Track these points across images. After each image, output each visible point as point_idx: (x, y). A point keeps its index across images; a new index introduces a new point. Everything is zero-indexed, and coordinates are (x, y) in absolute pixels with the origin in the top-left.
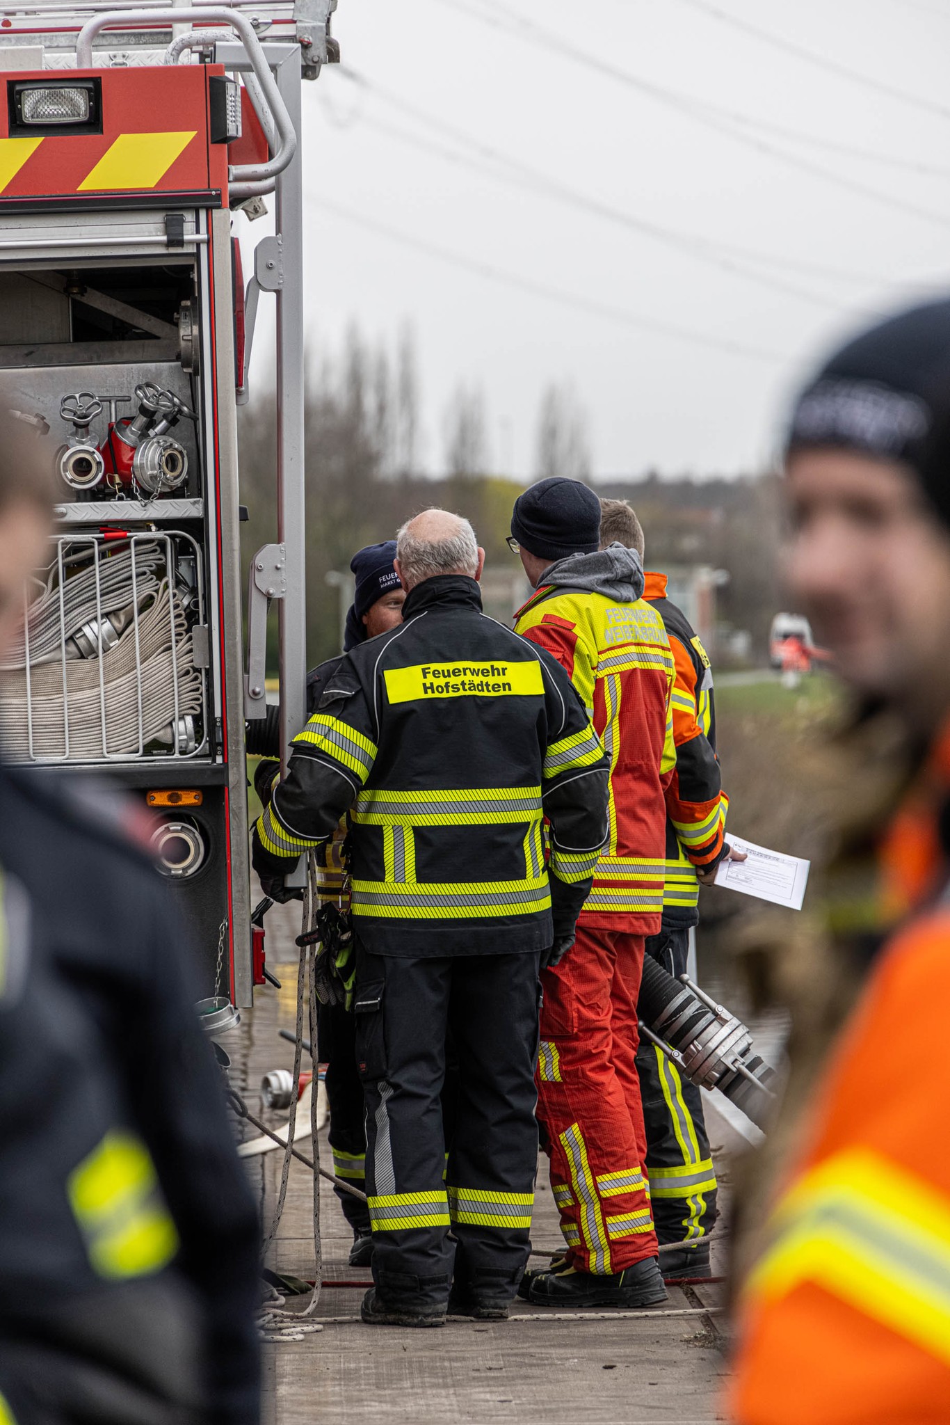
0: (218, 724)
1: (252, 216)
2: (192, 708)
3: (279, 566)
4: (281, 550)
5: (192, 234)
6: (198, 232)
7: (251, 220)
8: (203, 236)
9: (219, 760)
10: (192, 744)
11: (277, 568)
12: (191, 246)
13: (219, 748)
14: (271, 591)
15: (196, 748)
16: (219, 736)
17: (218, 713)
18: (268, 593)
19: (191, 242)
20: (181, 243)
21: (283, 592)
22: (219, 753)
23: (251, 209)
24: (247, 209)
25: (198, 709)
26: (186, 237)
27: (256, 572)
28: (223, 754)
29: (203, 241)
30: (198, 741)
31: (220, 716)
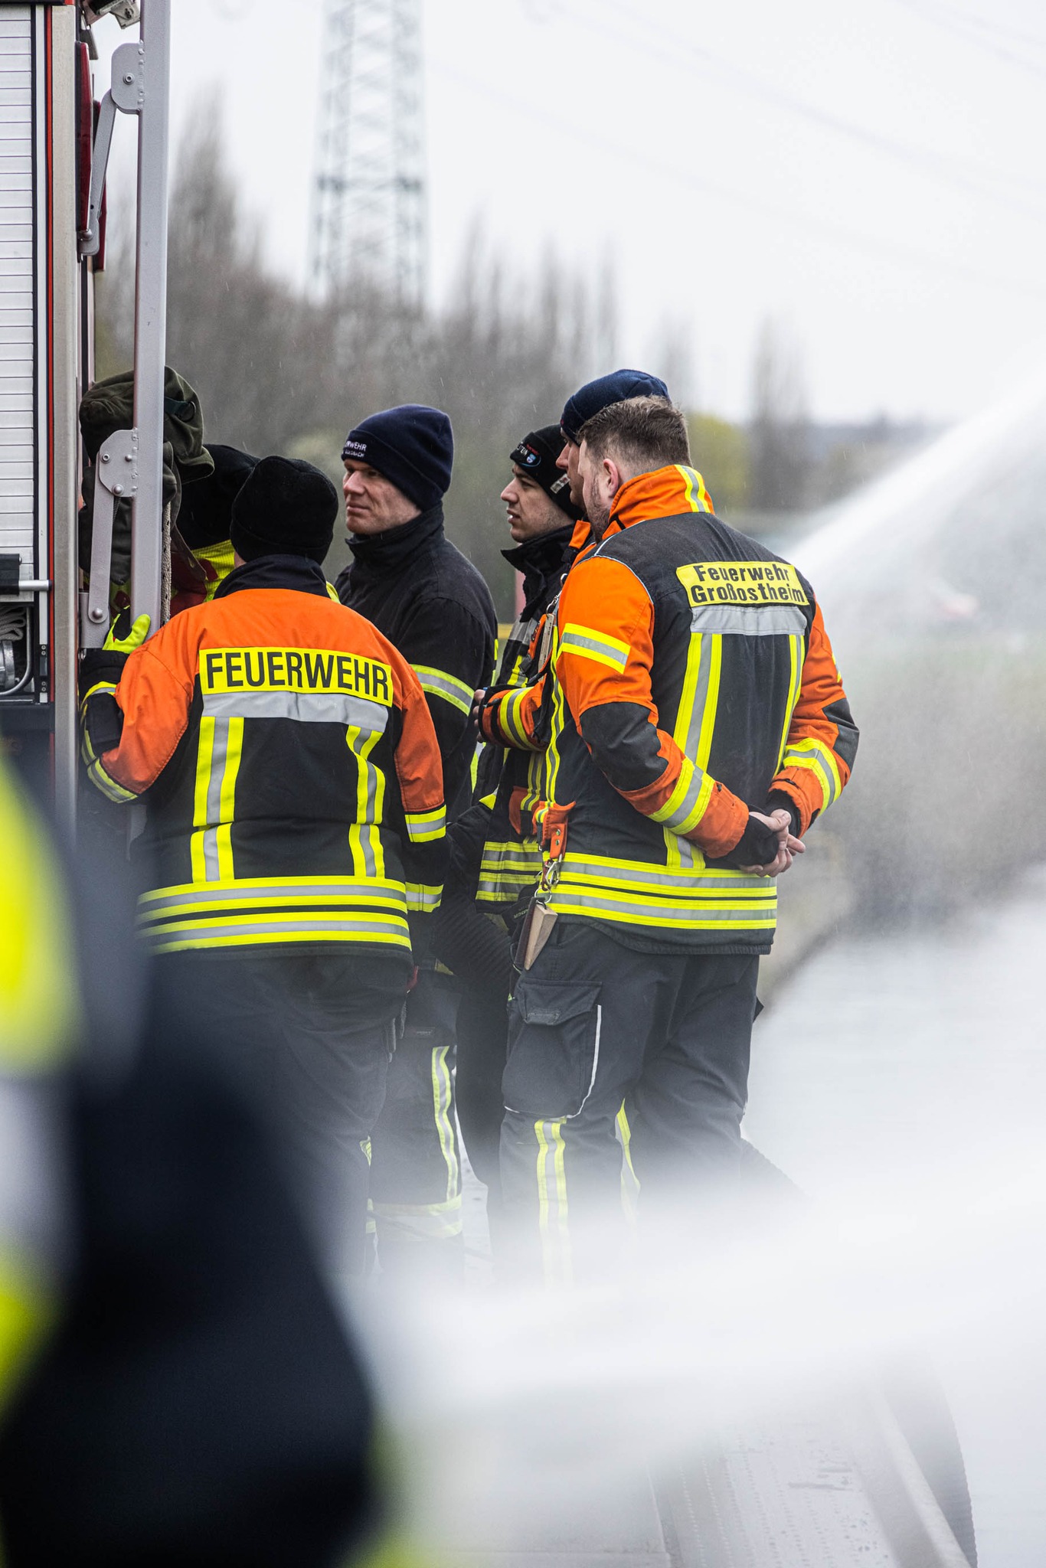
0: (43, 653)
1: (123, 22)
2: (13, 632)
3: (129, 457)
4: (133, 438)
5: (30, 579)
6: (36, 577)
7: (123, 27)
8: (43, 582)
9: (44, 698)
10: (12, 678)
11: (128, 460)
12: (29, 593)
13: (44, 683)
14: (118, 489)
15: (17, 683)
16: (44, 671)
17: (43, 640)
18: (115, 490)
19: (27, 590)
20: (16, 591)
21: (134, 490)
22: (44, 689)
23: (122, 13)
24: (118, 13)
25: (21, 634)
26: (22, 584)
27: (101, 464)
28: (48, 692)
29: (43, 589)
30: (20, 674)
31: (46, 643)
